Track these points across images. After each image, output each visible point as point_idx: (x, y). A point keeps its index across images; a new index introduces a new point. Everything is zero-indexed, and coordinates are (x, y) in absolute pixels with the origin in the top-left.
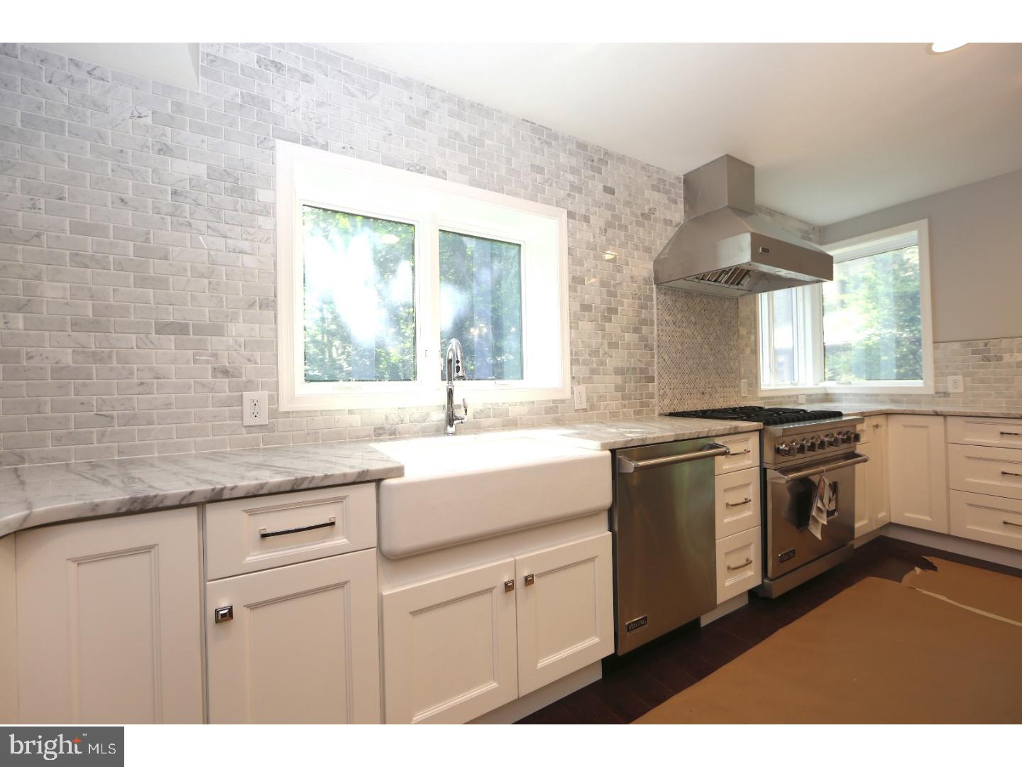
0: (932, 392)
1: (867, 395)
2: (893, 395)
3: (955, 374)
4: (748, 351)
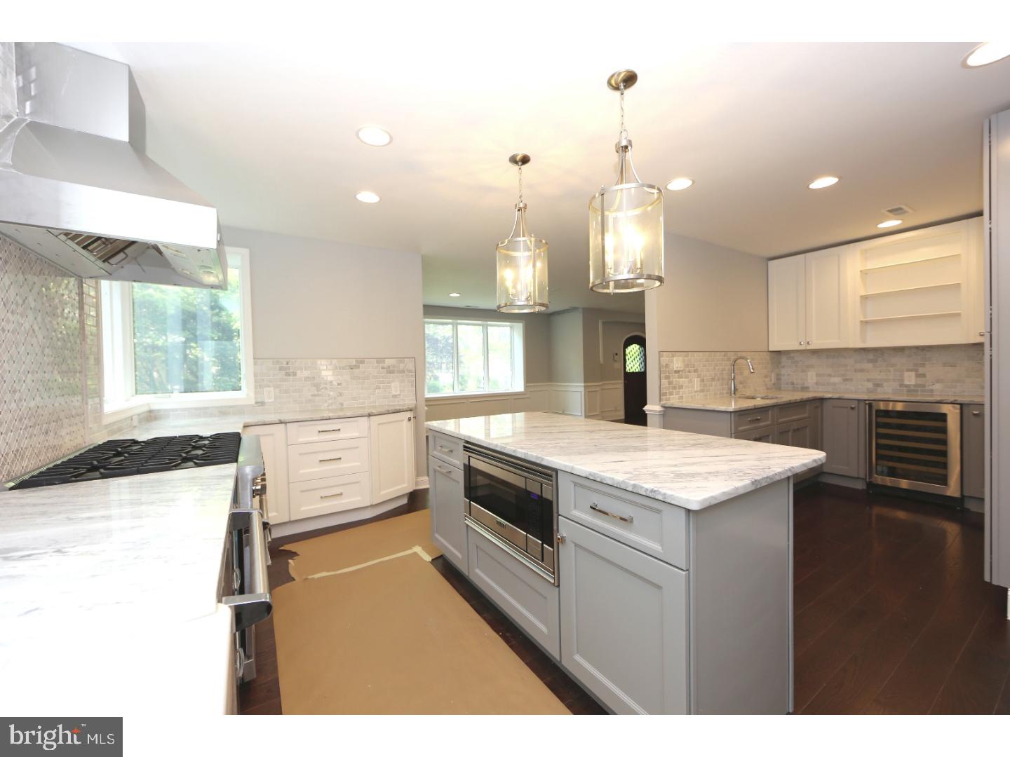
0: (253, 402)
1: (196, 409)
2: (221, 407)
3: (269, 386)
4: (92, 361)
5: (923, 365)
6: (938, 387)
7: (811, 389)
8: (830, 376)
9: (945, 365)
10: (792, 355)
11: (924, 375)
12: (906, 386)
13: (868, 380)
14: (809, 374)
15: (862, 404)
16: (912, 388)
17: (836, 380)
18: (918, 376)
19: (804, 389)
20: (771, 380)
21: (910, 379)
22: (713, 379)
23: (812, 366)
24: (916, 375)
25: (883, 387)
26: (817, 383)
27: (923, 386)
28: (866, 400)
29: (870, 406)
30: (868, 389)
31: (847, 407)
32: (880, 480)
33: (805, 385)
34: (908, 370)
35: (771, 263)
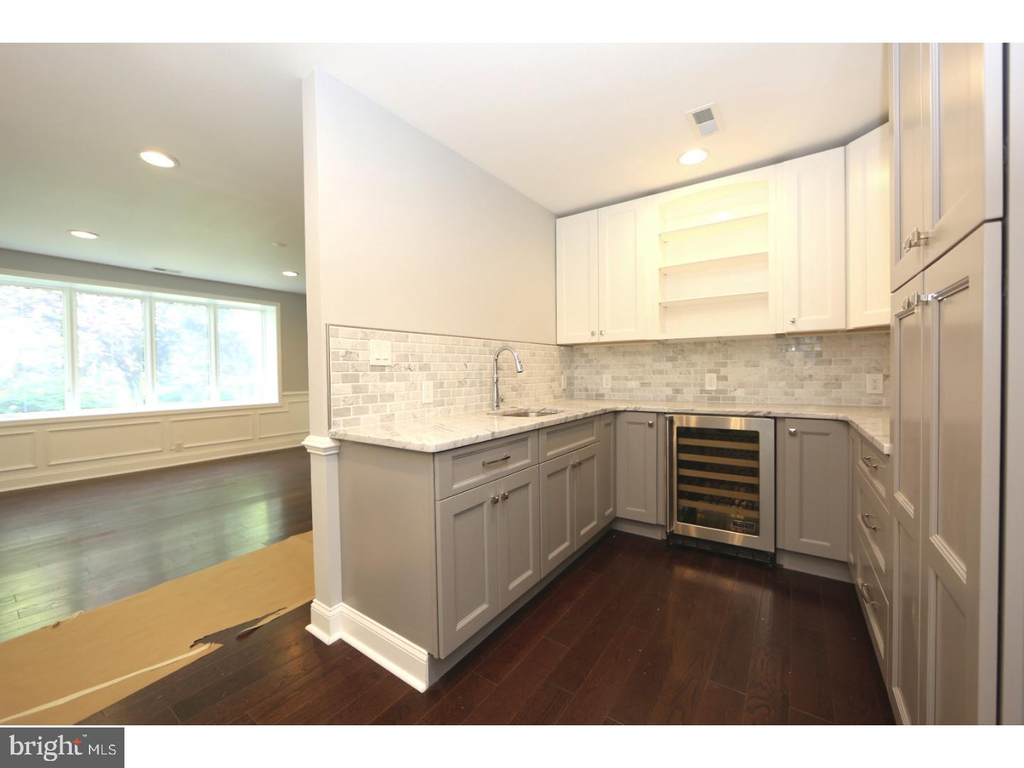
5: (725, 365)
6: (740, 393)
7: (606, 397)
8: (626, 379)
9: (747, 364)
10: (586, 350)
11: (725, 378)
12: (707, 392)
13: (667, 385)
14: (605, 376)
15: (661, 419)
16: (713, 394)
17: (634, 384)
18: (720, 378)
19: (599, 397)
20: (560, 386)
21: (711, 383)
22: (462, 384)
23: (606, 367)
24: (718, 377)
25: (683, 393)
26: (612, 390)
27: (724, 392)
28: (665, 413)
29: (671, 421)
30: (667, 397)
31: (644, 424)
32: (681, 527)
33: (600, 392)
34: (710, 371)
35: (558, 220)
